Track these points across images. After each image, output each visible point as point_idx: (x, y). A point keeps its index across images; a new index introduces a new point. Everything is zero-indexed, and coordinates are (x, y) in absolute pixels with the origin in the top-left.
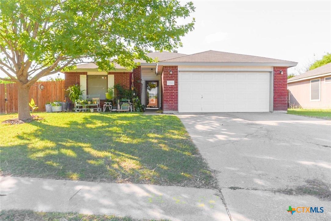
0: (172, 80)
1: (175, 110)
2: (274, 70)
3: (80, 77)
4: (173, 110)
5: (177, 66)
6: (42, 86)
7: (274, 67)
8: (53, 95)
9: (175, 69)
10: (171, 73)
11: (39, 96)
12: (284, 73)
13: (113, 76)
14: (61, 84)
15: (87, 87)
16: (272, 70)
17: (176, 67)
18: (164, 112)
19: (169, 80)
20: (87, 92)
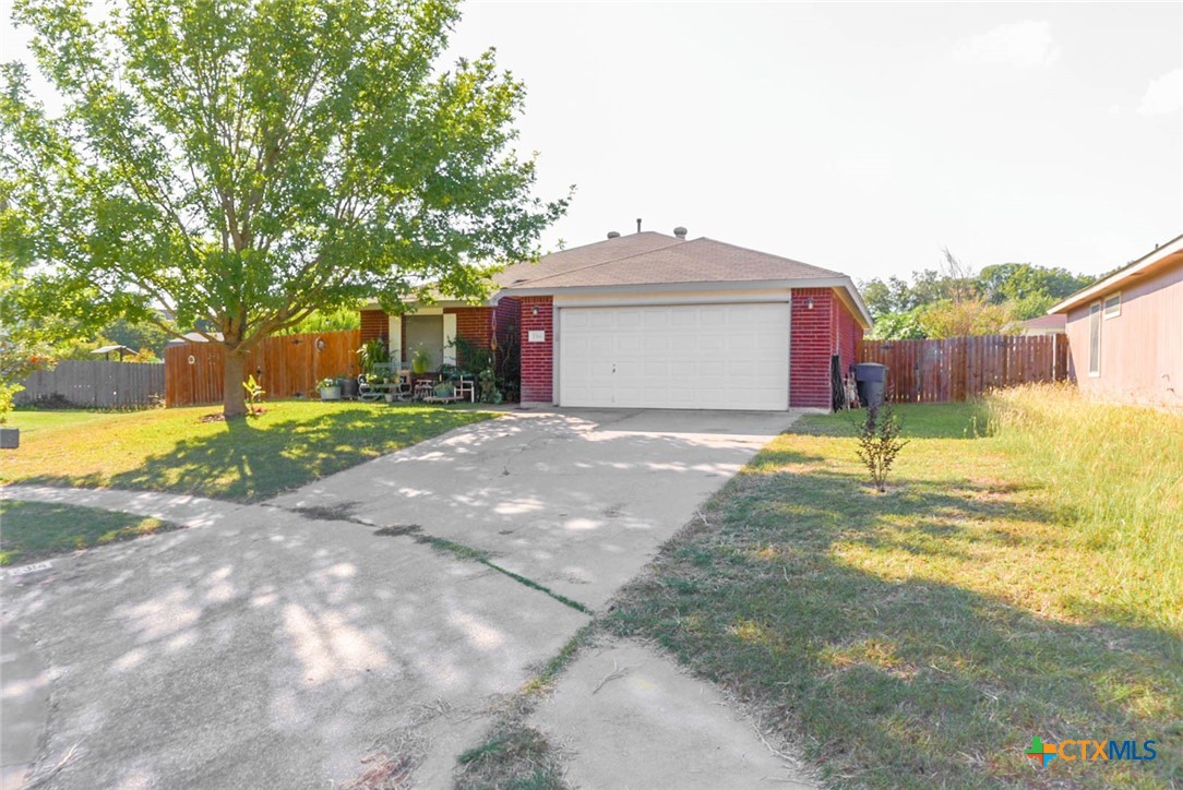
0: (539, 329)
1: (547, 401)
2: (793, 298)
3: (390, 322)
4: (542, 401)
5: (551, 297)
6: (321, 343)
7: (793, 290)
8: (341, 360)
9: (545, 302)
10: (535, 312)
11: (315, 364)
12: (814, 306)
13: (454, 316)
14: (356, 337)
15: (403, 343)
16: (788, 296)
17: (549, 299)
18: (523, 404)
19: (533, 329)
20: (403, 355)
